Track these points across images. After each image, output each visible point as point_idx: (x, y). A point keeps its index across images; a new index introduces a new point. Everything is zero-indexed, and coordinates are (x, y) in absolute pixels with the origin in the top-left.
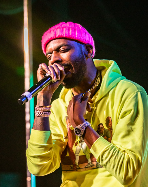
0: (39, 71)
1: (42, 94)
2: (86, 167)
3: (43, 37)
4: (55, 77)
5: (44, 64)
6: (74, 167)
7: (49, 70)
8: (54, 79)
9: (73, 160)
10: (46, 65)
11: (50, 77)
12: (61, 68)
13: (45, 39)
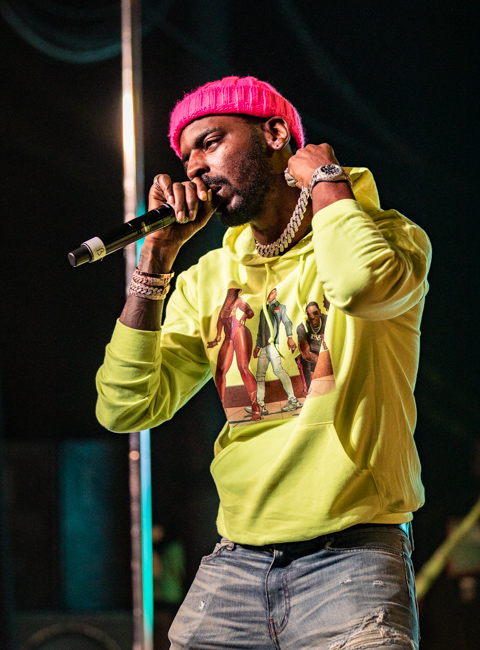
0: (153, 191)
1: (151, 245)
2: (283, 411)
3: (173, 114)
4: (180, 213)
5: (165, 177)
6: (254, 410)
7: (172, 194)
8: (179, 217)
9: (252, 394)
10: (168, 181)
11: (171, 209)
12: (201, 195)
13: (177, 118)
